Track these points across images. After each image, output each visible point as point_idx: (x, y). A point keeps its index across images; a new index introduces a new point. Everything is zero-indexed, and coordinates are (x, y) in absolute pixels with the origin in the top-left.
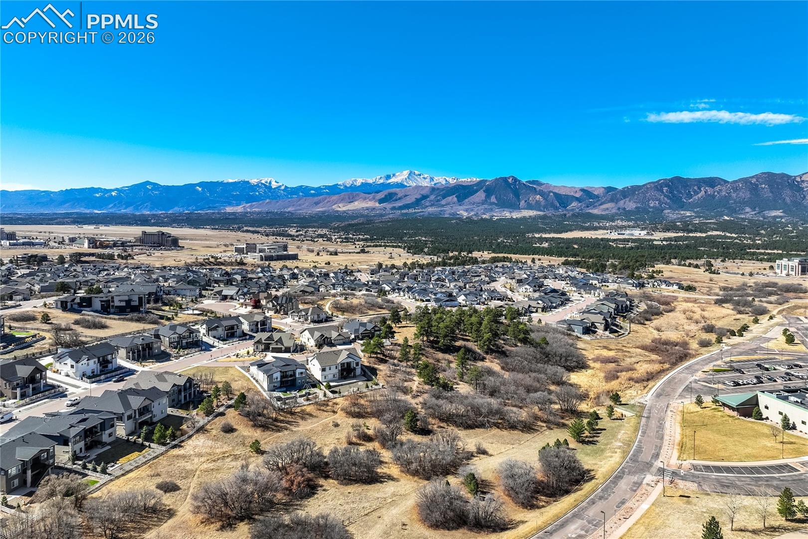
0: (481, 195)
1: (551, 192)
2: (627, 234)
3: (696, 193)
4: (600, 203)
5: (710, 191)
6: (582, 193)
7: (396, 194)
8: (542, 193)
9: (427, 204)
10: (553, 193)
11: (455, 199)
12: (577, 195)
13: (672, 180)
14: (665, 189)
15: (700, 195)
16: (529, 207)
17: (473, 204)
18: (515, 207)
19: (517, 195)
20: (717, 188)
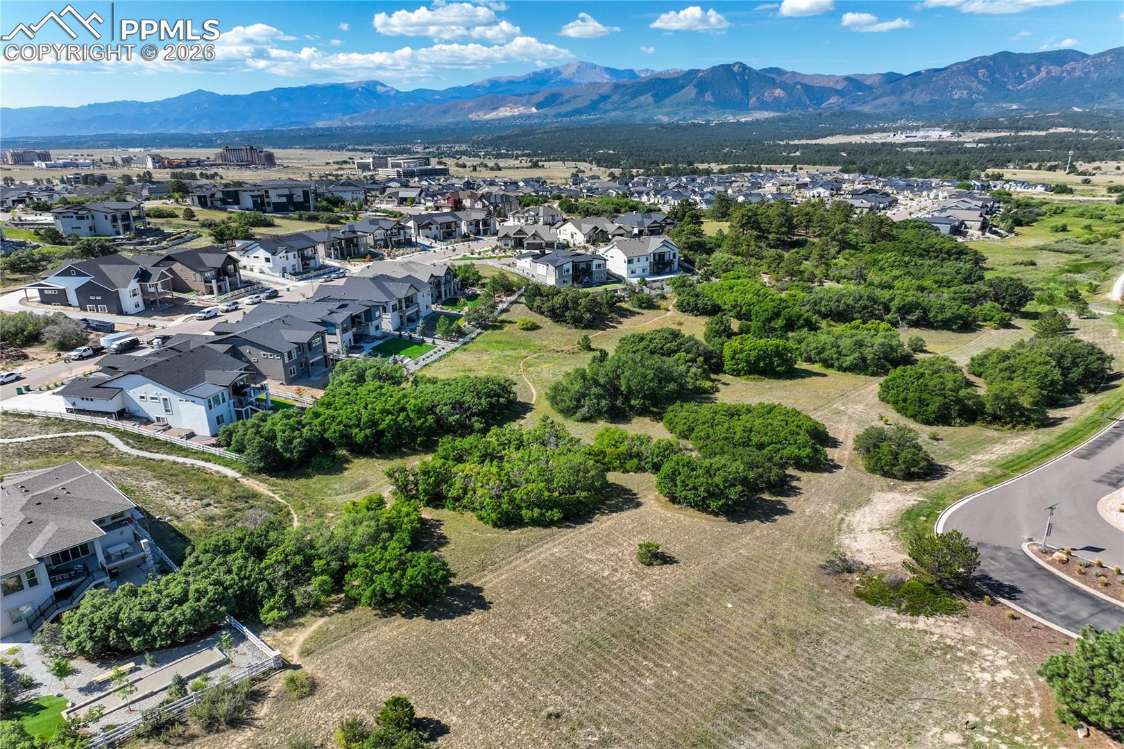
0: (690, 92)
1: (797, 83)
2: (920, 136)
3: (1031, 75)
4: (874, 96)
5: (1055, 71)
6: (845, 83)
7: (560, 95)
8: (784, 86)
9: (608, 108)
10: (802, 85)
11: (651, 99)
12: (839, 87)
13: (994, 58)
14: (981, 72)
15: (1036, 79)
16: (763, 106)
17: (678, 105)
18: (742, 107)
19: (746, 90)
20: (1068, 67)
